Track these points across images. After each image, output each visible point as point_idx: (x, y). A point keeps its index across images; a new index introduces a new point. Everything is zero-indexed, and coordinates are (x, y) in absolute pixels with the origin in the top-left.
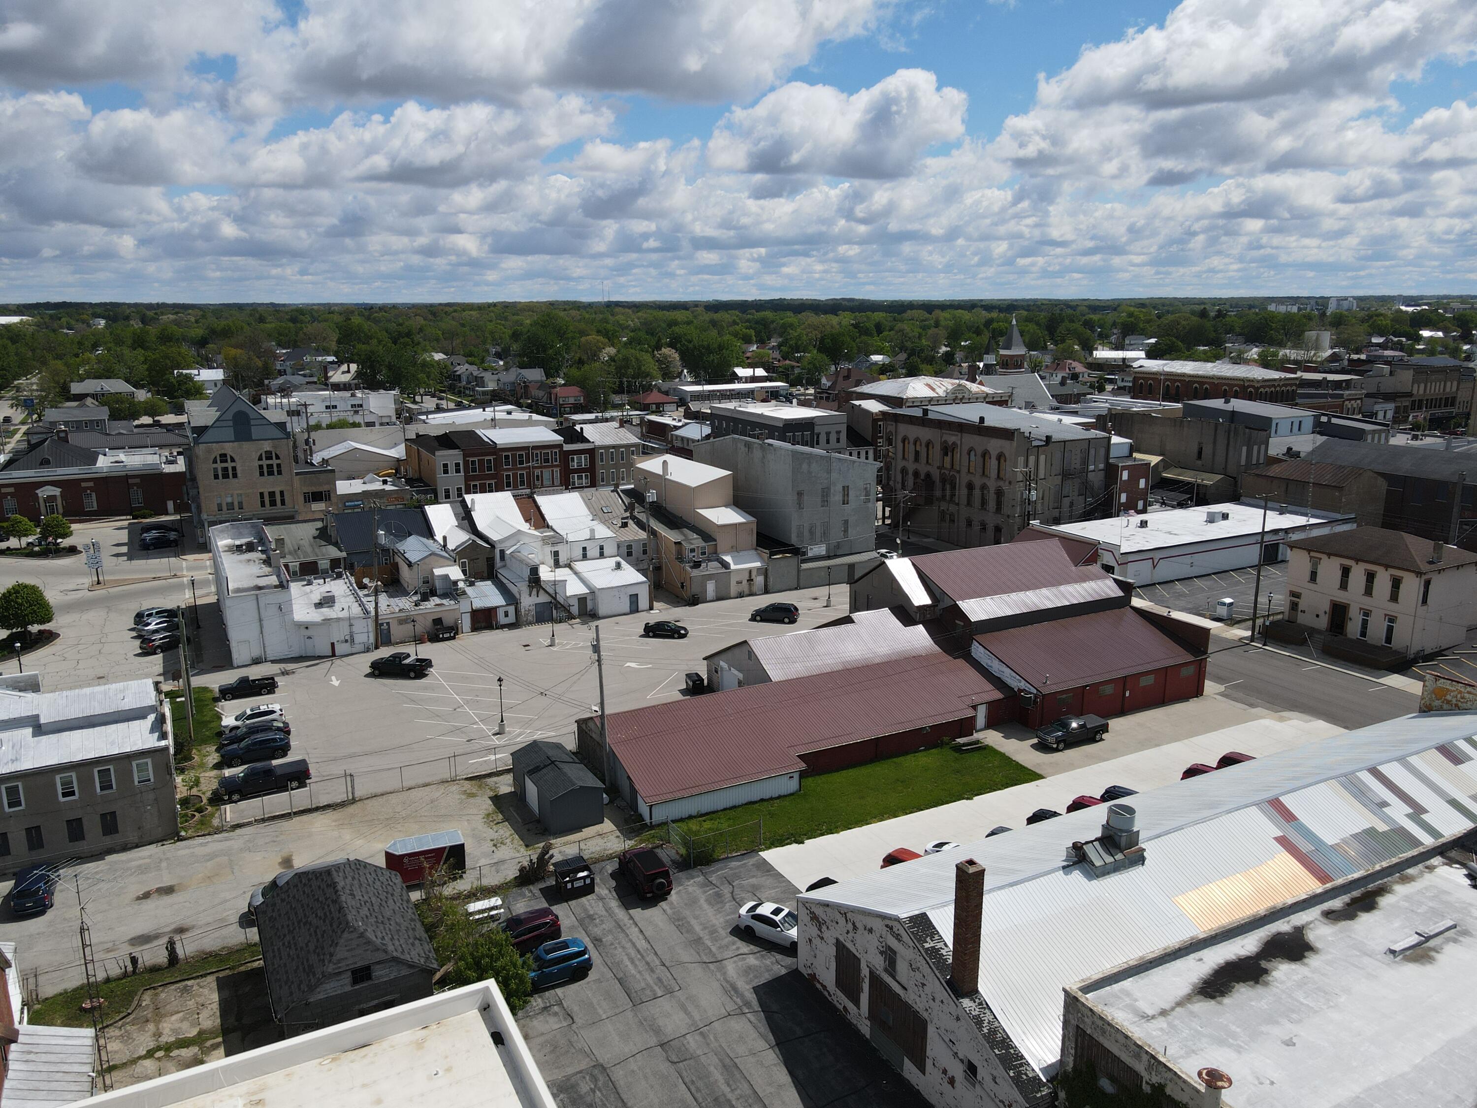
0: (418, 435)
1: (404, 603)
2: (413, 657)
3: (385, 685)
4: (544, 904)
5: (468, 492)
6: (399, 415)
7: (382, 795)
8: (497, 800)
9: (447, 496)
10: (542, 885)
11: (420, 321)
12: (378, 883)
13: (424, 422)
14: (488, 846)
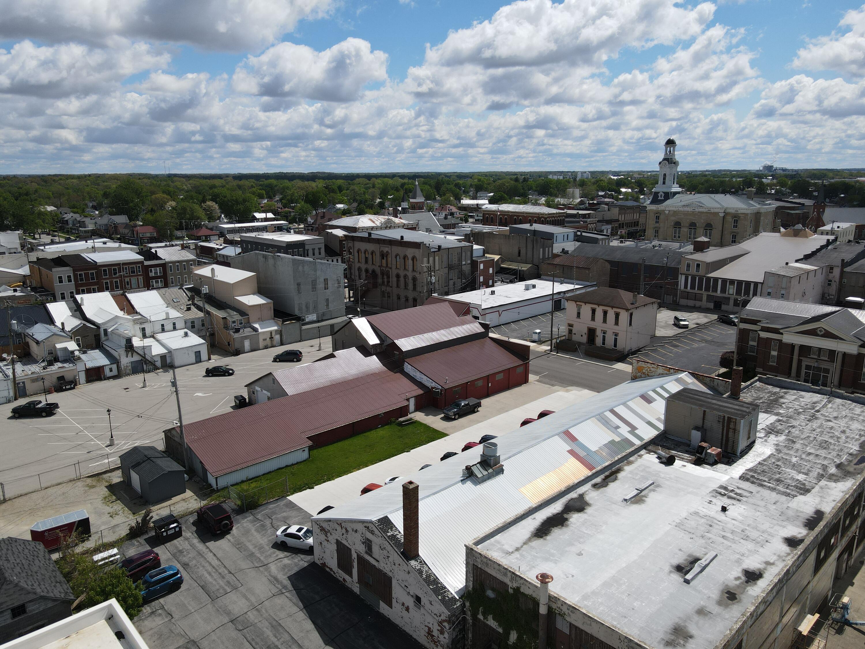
0: (38, 259)
1: (35, 368)
2: (44, 403)
3: (24, 423)
4: (149, 548)
5: (78, 293)
6: (23, 246)
7: (26, 494)
8: (111, 488)
9: (63, 298)
10: (146, 536)
11: (35, 186)
12: (26, 551)
13: (42, 250)
14: (106, 518)
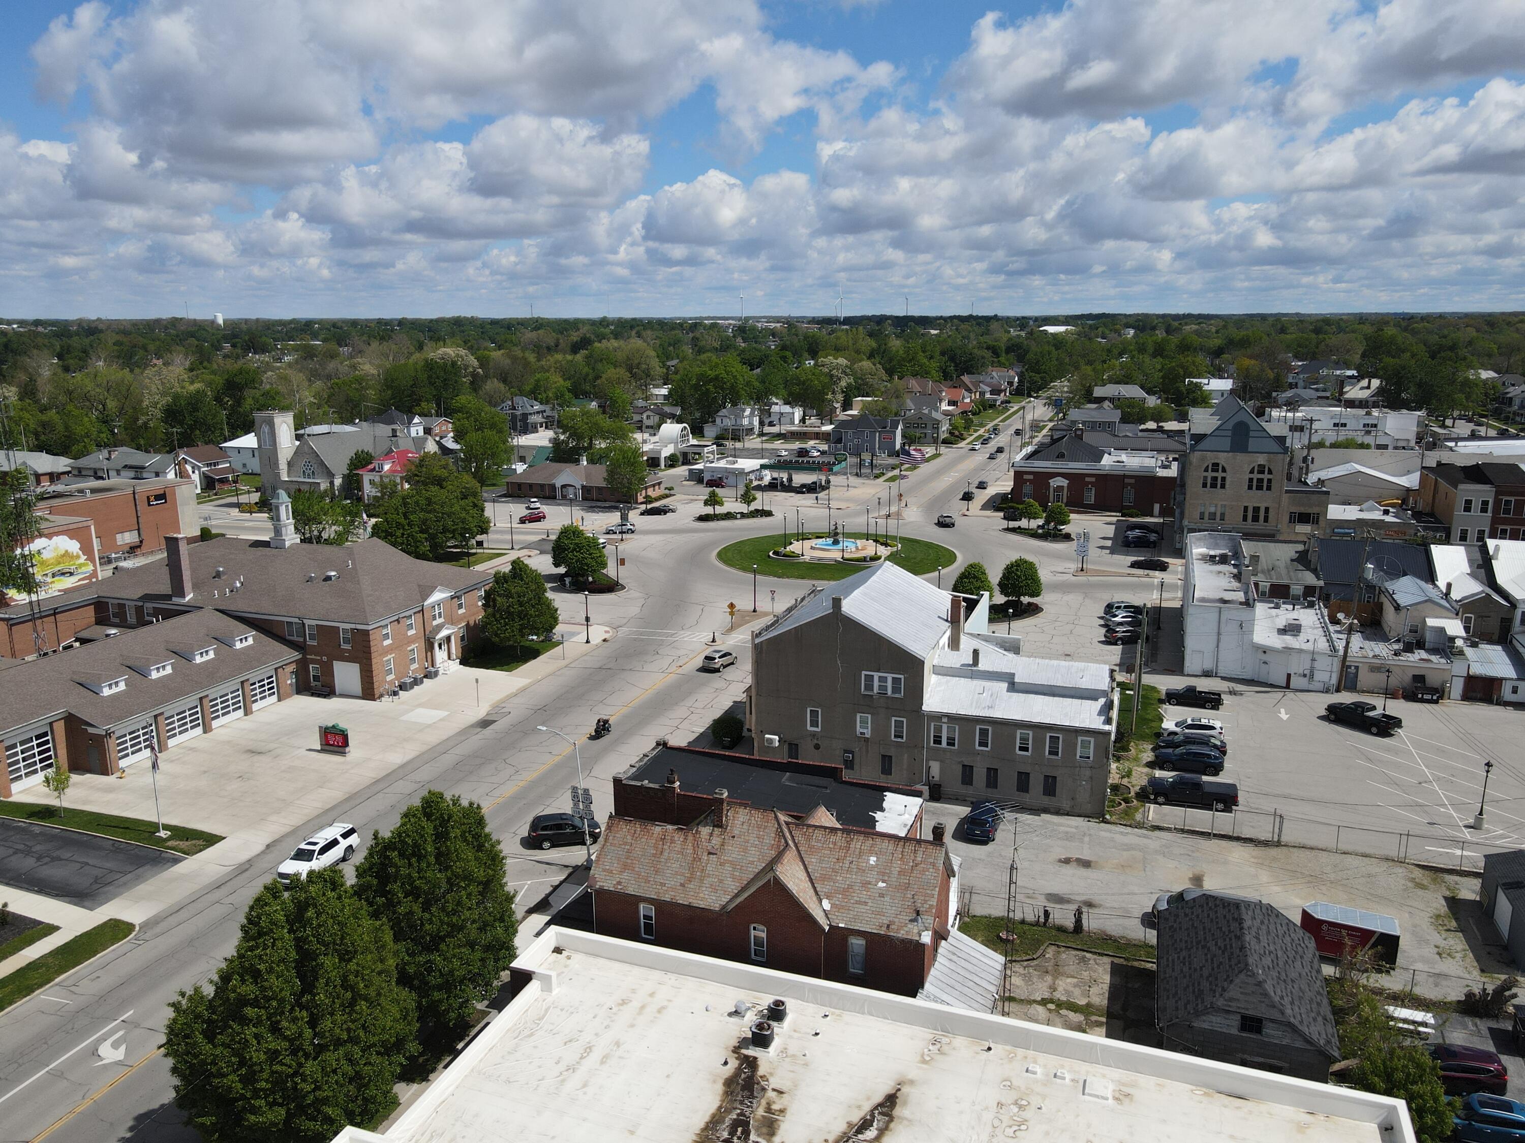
0: (1439, 464)
1: (1382, 650)
2: (1379, 711)
3: (1339, 733)
4: (1492, 1049)
6: (1419, 439)
7: (1312, 849)
10: (1494, 1025)
14: (1429, 952)
